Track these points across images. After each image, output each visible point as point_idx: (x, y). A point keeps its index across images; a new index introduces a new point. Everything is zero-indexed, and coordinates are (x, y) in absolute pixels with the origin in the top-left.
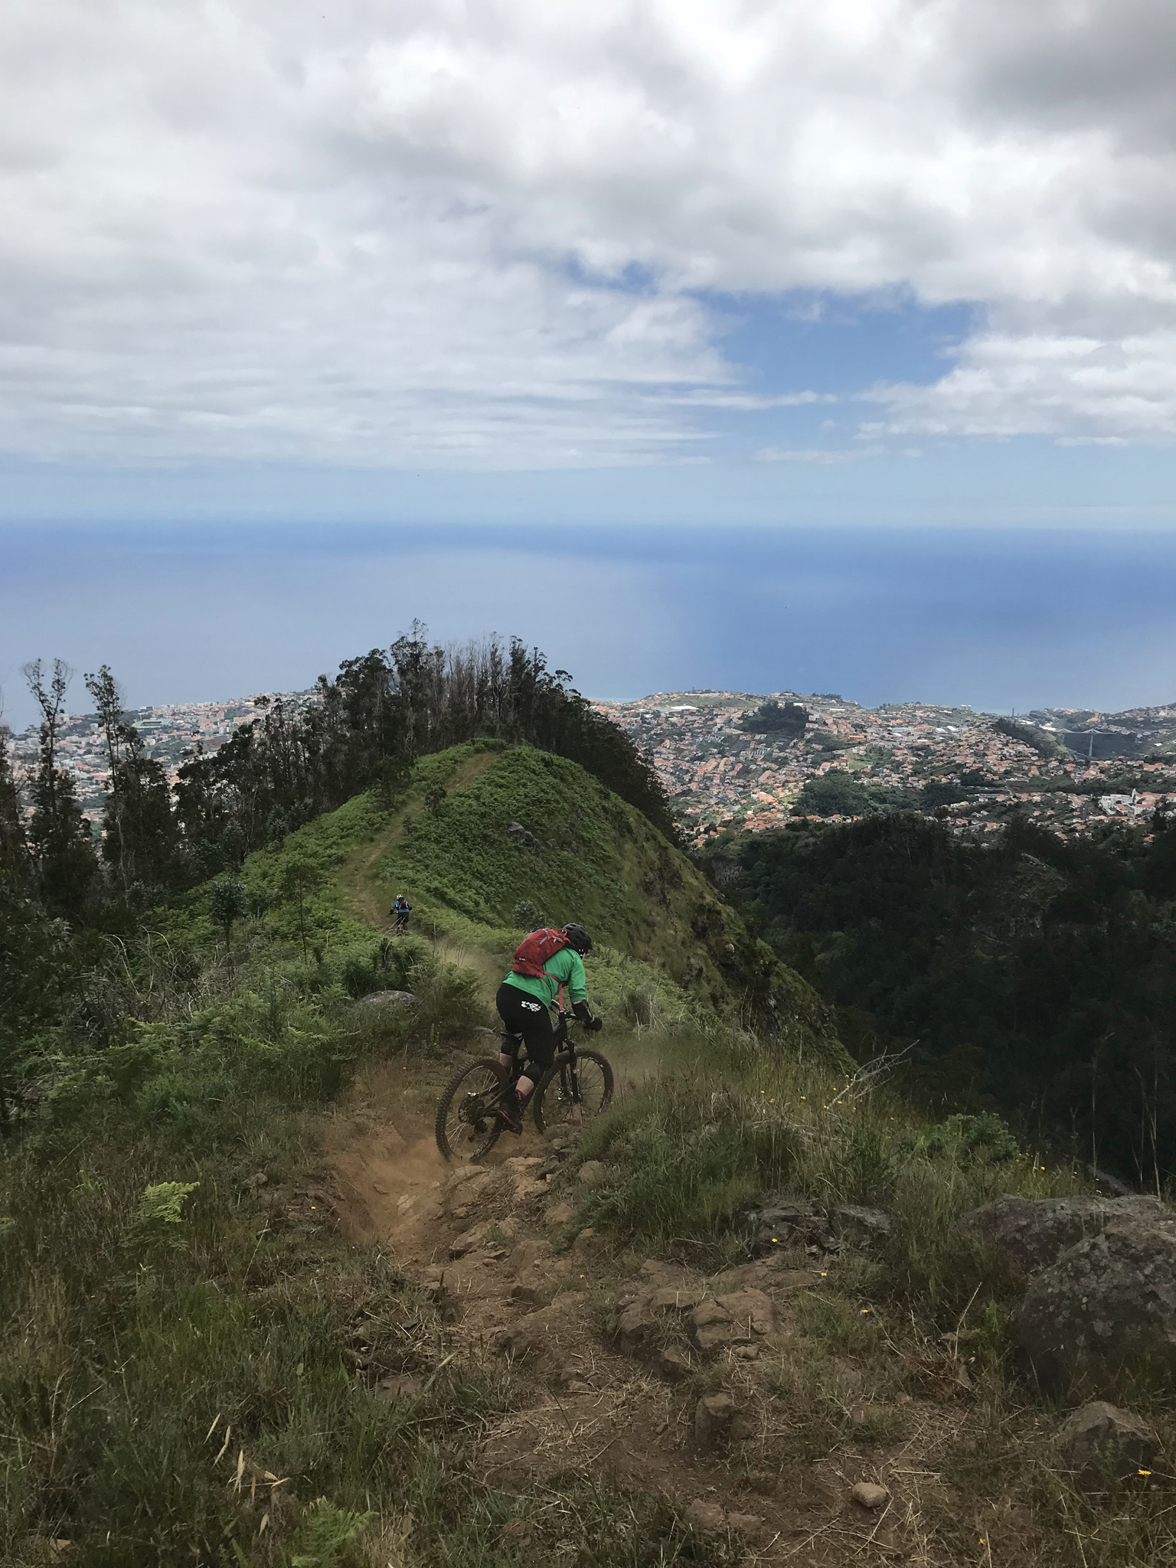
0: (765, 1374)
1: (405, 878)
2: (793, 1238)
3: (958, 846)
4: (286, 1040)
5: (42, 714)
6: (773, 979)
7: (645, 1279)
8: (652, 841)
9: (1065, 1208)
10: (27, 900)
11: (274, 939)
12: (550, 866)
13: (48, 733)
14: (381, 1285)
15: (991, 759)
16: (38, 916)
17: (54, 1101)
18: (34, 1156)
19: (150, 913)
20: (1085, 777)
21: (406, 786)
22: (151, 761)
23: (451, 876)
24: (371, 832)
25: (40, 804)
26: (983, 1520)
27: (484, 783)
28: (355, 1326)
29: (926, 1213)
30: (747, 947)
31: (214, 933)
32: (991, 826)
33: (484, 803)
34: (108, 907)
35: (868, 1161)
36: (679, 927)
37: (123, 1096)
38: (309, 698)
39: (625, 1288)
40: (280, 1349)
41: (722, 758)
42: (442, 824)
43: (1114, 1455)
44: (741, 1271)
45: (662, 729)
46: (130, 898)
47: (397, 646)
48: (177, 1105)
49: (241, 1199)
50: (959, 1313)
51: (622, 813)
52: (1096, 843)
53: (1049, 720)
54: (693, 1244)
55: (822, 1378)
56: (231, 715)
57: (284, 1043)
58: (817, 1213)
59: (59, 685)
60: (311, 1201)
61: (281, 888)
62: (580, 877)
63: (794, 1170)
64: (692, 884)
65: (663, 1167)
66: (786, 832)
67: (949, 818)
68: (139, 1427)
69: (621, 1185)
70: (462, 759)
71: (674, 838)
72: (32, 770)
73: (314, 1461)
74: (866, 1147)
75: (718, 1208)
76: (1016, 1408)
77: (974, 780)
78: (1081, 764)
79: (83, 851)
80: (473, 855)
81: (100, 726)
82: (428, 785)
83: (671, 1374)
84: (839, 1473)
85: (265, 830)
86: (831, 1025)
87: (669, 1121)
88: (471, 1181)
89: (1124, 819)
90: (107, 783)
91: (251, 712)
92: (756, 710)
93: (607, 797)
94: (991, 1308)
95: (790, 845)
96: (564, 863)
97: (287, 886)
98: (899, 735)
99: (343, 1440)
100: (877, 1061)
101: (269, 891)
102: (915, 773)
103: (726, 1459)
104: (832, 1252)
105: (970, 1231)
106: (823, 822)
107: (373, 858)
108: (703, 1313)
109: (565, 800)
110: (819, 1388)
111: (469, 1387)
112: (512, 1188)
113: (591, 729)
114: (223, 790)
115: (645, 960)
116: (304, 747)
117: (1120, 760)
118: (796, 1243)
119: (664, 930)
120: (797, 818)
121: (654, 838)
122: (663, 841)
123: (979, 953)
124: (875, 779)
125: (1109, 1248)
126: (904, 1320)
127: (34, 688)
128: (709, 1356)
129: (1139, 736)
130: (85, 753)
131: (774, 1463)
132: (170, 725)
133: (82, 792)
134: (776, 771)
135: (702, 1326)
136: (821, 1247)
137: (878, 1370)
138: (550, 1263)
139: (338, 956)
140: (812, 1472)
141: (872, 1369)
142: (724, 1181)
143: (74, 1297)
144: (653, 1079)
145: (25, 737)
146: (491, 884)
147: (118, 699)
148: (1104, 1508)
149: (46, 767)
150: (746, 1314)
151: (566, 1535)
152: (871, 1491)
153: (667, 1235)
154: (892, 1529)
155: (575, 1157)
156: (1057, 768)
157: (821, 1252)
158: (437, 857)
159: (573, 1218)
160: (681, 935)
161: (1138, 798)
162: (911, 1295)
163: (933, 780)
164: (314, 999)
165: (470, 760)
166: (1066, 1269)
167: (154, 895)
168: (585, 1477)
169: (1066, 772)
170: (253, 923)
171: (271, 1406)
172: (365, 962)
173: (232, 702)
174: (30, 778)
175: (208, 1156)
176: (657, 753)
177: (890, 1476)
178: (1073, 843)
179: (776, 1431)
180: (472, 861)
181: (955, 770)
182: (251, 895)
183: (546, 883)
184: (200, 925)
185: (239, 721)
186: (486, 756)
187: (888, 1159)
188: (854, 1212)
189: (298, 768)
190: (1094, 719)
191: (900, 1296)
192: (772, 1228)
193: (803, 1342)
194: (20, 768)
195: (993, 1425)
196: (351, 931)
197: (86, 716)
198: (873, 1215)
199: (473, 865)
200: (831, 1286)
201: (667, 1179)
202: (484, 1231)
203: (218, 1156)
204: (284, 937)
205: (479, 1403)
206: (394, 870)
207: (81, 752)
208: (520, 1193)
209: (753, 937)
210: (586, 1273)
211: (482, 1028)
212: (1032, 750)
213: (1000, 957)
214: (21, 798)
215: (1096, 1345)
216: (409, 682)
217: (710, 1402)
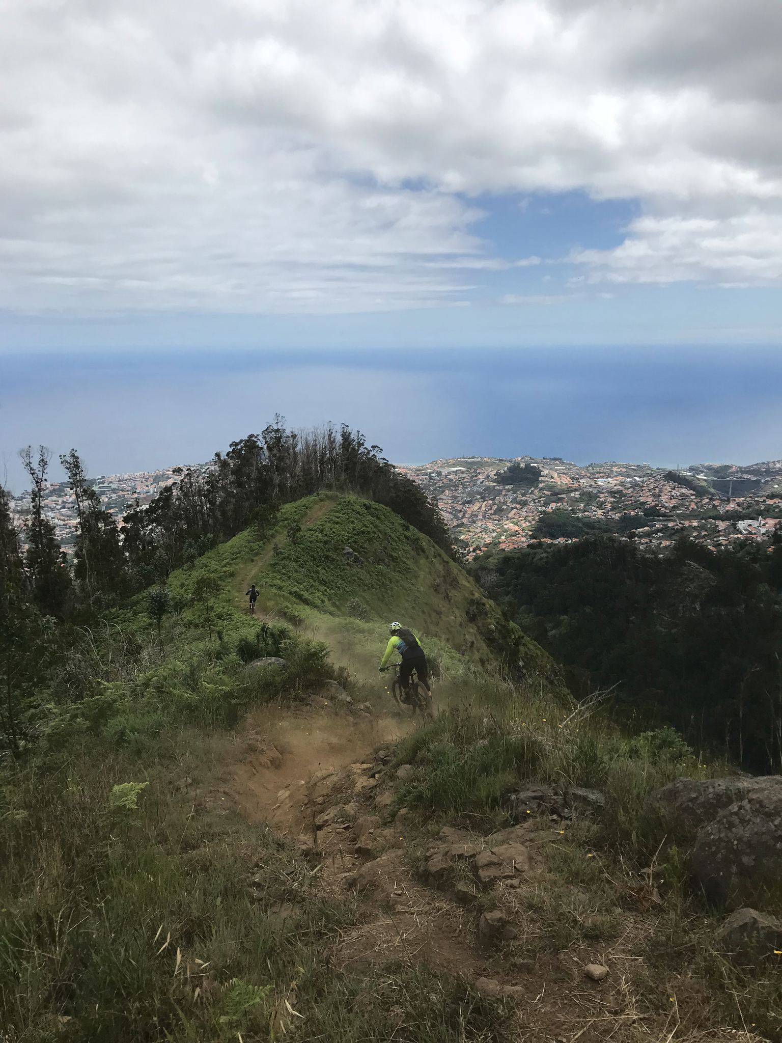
0: (525, 897)
1: (275, 585)
2: (540, 810)
3: (643, 557)
4: (201, 691)
5: (32, 482)
6: (522, 648)
7: (443, 839)
8: (438, 558)
9: (722, 784)
10: (27, 604)
11: (189, 628)
12: (371, 575)
13: (36, 495)
14: (269, 847)
15: (664, 498)
16: (35, 614)
17: (49, 735)
18: (37, 771)
19: (107, 612)
20: (727, 509)
21: (275, 525)
22: (104, 512)
23: (305, 584)
24: (253, 555)
25: (33, 542)
26: (672, 986)
27: (326, 521)
28: (253, 874)
29: (628, 791)
30: (504, 627)
31: (150, 624)
32: (666, 543)
33: (326, 535)
34: (79, 609)
35: (589, 758)
36: (458, 615)
37: (94, 730)
38: (209, 468)
39: (430, 845)
40: (205, 890)
41: (483, 502)
42: (299, 549)
43: (758, 942)
44: (507, 832)
45: (443, 483)
46: (93, 603)
47: (267, 431)
48: (132, 735)
49: (175, 794)
50: (652, 855)
51: (417, 539)
52: (734, 553)
53: (702, 472)
54: (474, 816)
55: (563, 899)
56: (157, 480)
57: (200, 692)
58: (556, 794)
59: (43, 463)
60: (221, 794)
61: (193, 594)
62: (391, 582)
63: (540, 767)
64: (465, 586)
65: (453, 767)
66: (528, 550)
67: (636, 539)
68: (114, 940)
69: (425, 780)
70: (311, 506)
71: (453, 556)
72: (27, 520)
73: (230, 959)
74: (588, 749)
75: (490, 792)
76: (692, 915)
77: (653, 513)
78: (724, 500)
79: (63, 573)
80: (320, 569)
81: (71, 489)
82: (288, 523)
83: (463, 899)
84: (575, 959)
85: (182, 555)
86: (561, 677)
87: (456, 737)
88: (326, 780)
89: (754, 536)
90: (77, 527)
91: (170, 478)
92: (506, 469)
93: (407, 529)
94: (673, 850)
95: (530, 559)
96: (380, 573)
97: (198, 592)
98: (602, 484)
99: (249, 945)
100: (594, 696)
101: (185, 596)
102: (613, 509)
103: (500, 952)
104: (567, 819)
105: (658, 802)
106: (552, 543)
107: (253, 572)
108: (483, 859)
109: (380, 532)
110: (561, 905)
111: (330, 910)
112: (353, 784)
113: (396, 484)
114: (153, 531)
115: (436, 636)
116: (206, 501)
117: (750, 497)
118: (543, 813)
119: (448, 616)
120: (535, 540)
121: (440, 555)
122: (446, 558)
123: (659, 628)
124: (586, 513)
125: (751, 808)
126: (616, 861)
127: (26, 466)
128: (487, 886)
129: (763, 481)
130: (61, 508)
131: (532, 953)
132: (117, 488)
133: (60, 534)
134: (520, 509)
135: (482, 867)
136: (559, 815)
137: (599, 893)
138: (379, 831)
139: (233, 637)
140: (558, 959)
141: (596, 893)
142: (494, 775)
143: (68, 859)
144: (444, 711)
145: (21, 499)
146: (332, 588)
147: (82, 471)
148: (752, 976)
149: (36, 517)
150: (511, 859)
151: (397, 1002)
152: (597, 970)
153: (456, 810)
154: (612, 994)
155: (394, 762)
156: (708, 504)
157: (559, 819)
158: (296, 571)
159: (394, 802)
160: (459, 620)
161: (763, 522)
162: (620, 845)
163: (625, 513)
164: (218, 664)
165: (317, 506)
166: (723, 823)
167: (109, 600)
168: (408, 966)
169: (714, 506)
170: (176, 617)
171: (200, 926)
172: (251, 638)
173: (157, 472)
174: (25, 525)
175: (152, 767)
176: (440, 499)
177: (609, 960)
178: (721, 553)
179: (532, 934)
180: (319, 573)
181: (640, 506)
182: (174, 598)
183: (368, 587)
184: (140, 619)
185: (163, 484)
186: (327, 503)
187: (602, 757)
188: (580, 792)
189: (202, 514)
190: (734, 469)
191: (612, 845)
192: (526, 804)
193: (549, 876)
194: (19, 519)
195: (676, 926)
196: (241, 621)
197: (62, 483)
198: (593, 793)
199: (320, 576)
200: (567, 840)
201: (456, 774)
202: (335, 812)
203: (159, 767)
204: (196, 626)
205: (337, 920)
206: (268, 580)
207: (59, 507)
208: (359, 786)
209: (507, 620)
210: (404, 837)
211: (330, 681)
212: (691, 492)
213: (673, 631)
214: (20, 539)
215: (744, 872)
216: (274, 456)
217: (489, 916)
